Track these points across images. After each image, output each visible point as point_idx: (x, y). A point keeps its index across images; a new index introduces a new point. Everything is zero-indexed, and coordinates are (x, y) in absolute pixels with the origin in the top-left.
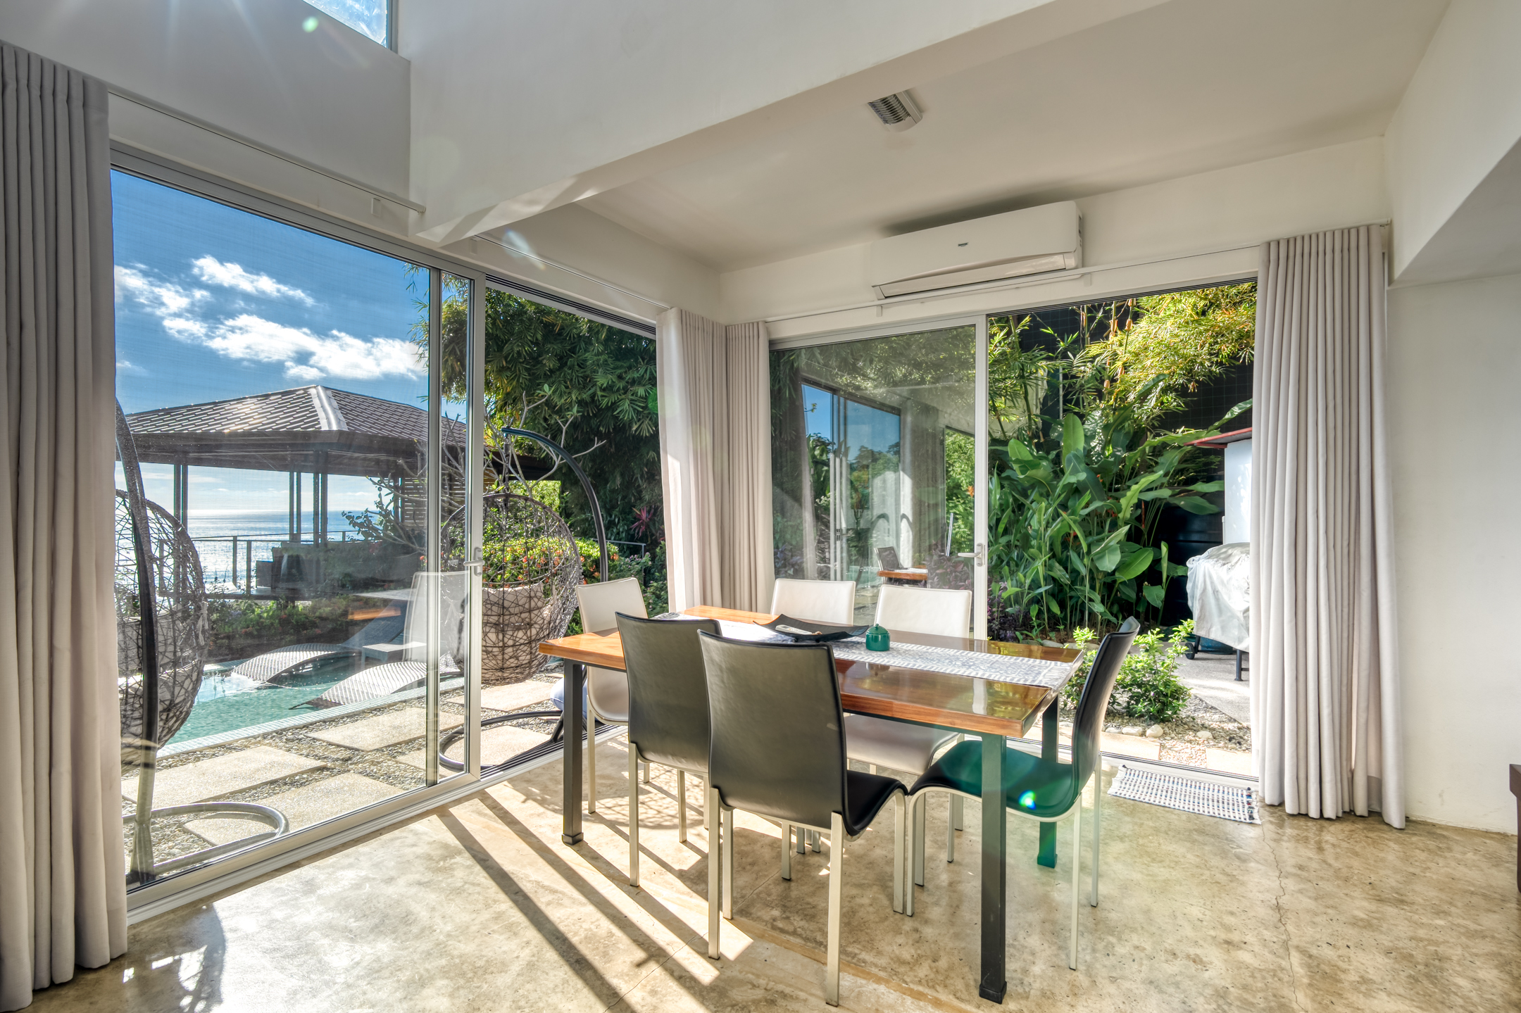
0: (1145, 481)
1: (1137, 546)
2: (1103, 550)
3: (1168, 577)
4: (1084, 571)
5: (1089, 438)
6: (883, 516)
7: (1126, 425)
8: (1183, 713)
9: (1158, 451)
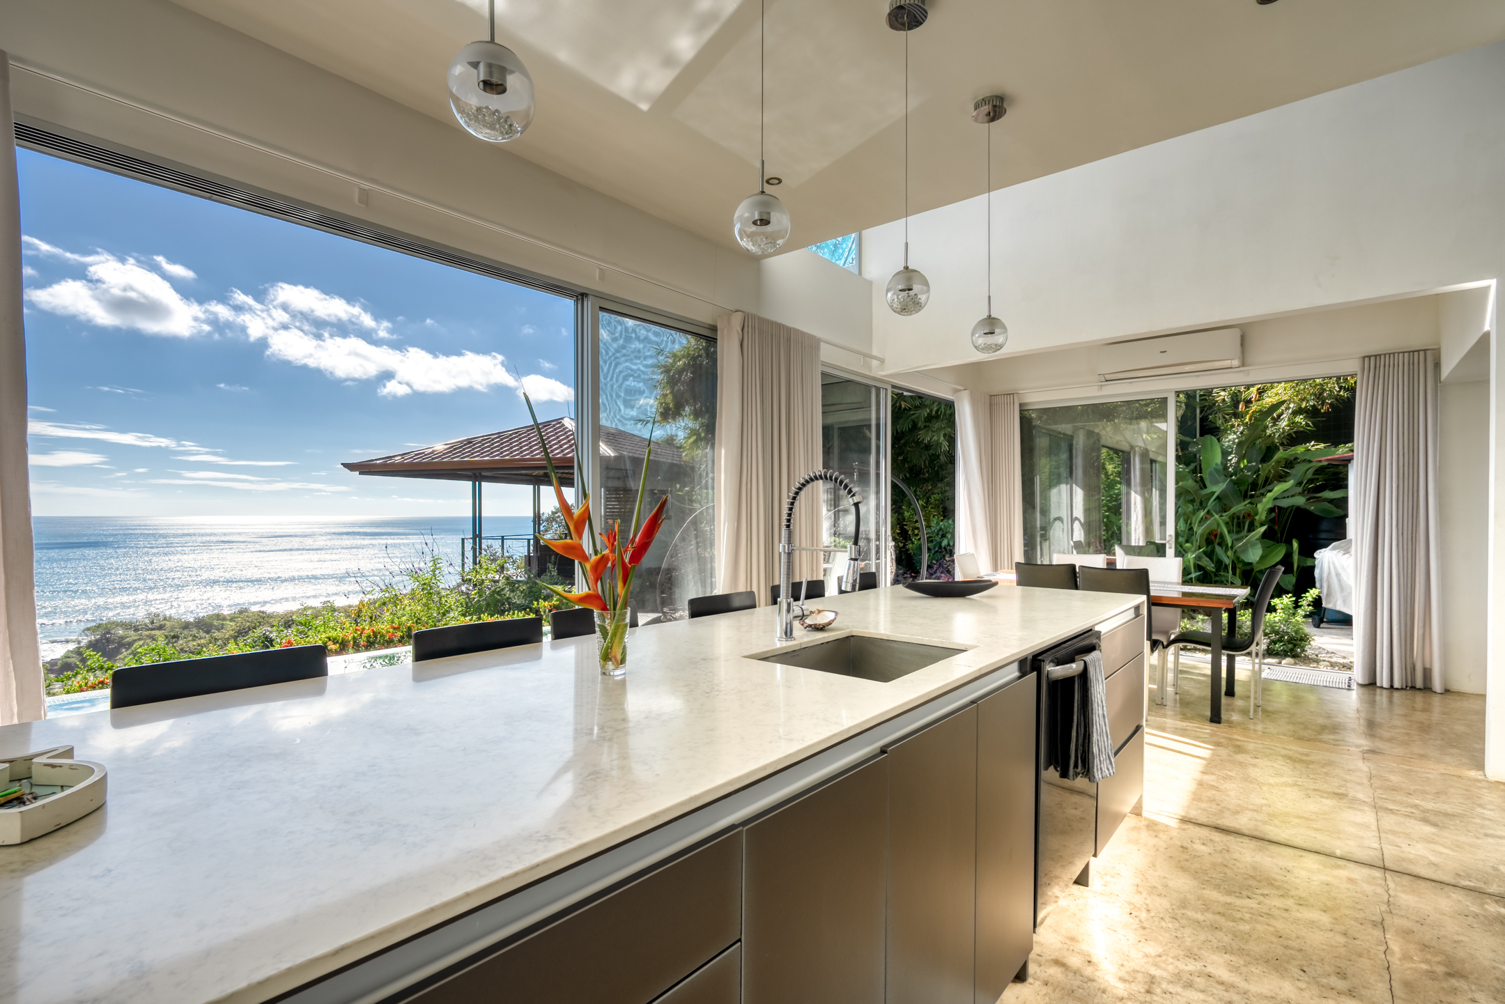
0: (1279, 488)
1: (1272, 542)
2: (1245, 544)
3: (1298, 567)
4: (1227, 561)
5: (1225, 453)
6: (1059, 519)
7: (1258, 442)
8: (1309, 652)
9: (1290, 463)
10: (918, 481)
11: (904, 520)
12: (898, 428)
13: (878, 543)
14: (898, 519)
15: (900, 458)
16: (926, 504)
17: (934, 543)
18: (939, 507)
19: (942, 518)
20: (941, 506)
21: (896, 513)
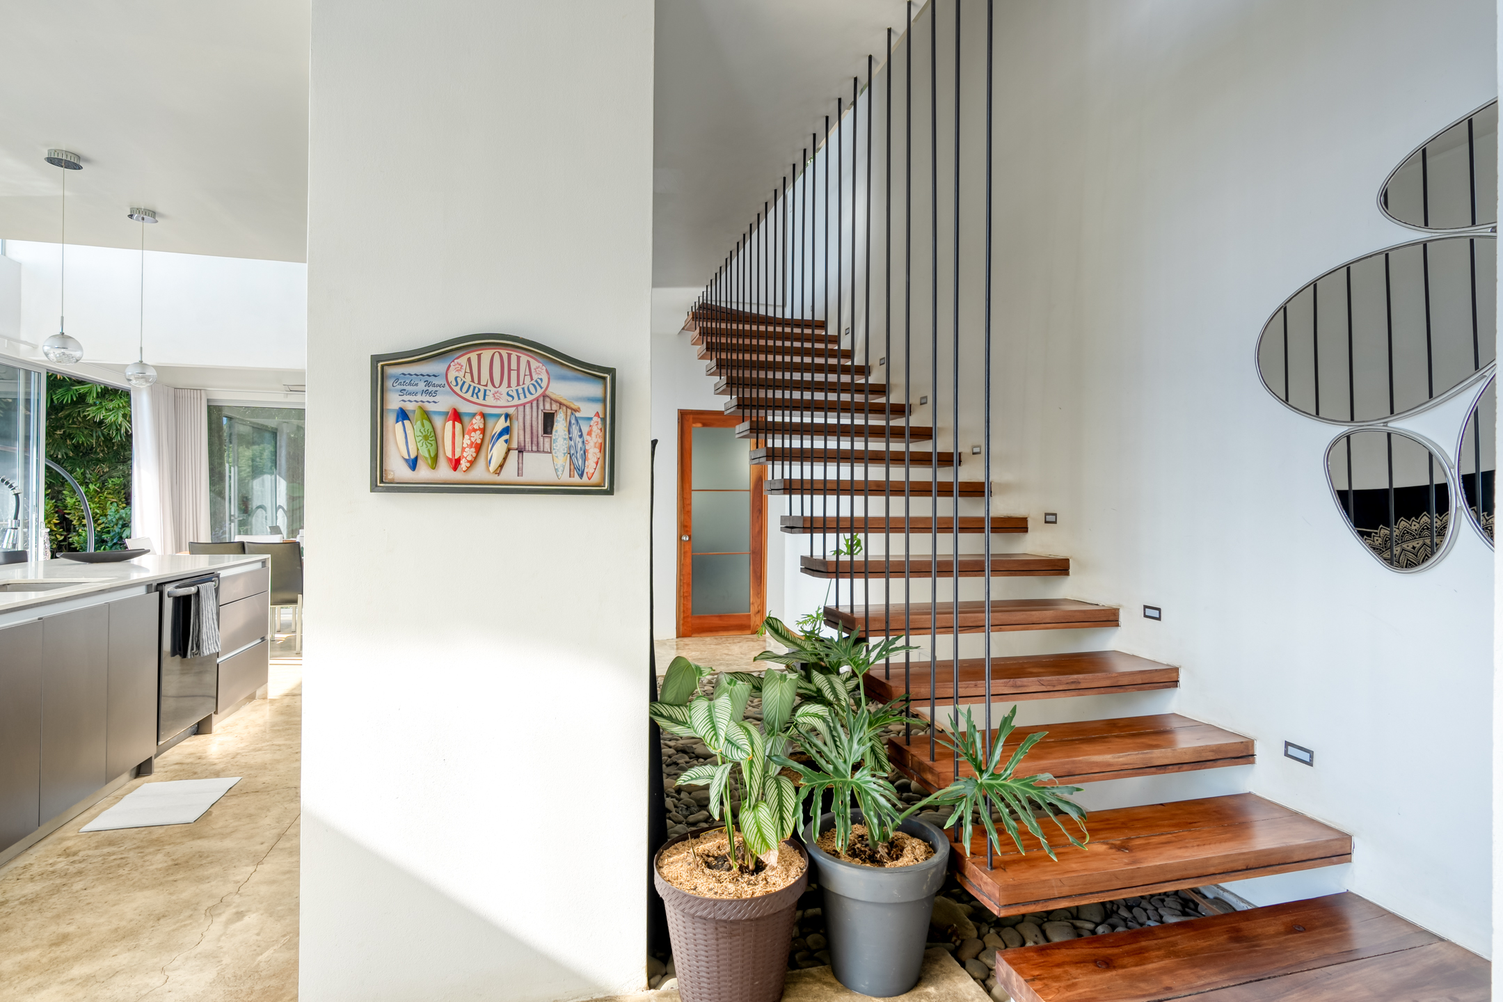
6: (263, 507)
10: (88, 462)
11: (66, 507)
12: (55, 399)
13: (26, 530)
14: (56, 506)
15: (58, 432)
16: (101, 489)
17: (112, 534)
18: (119, 492)
19: (124, 505)
20: (123, 492)
21: (52, 499)
